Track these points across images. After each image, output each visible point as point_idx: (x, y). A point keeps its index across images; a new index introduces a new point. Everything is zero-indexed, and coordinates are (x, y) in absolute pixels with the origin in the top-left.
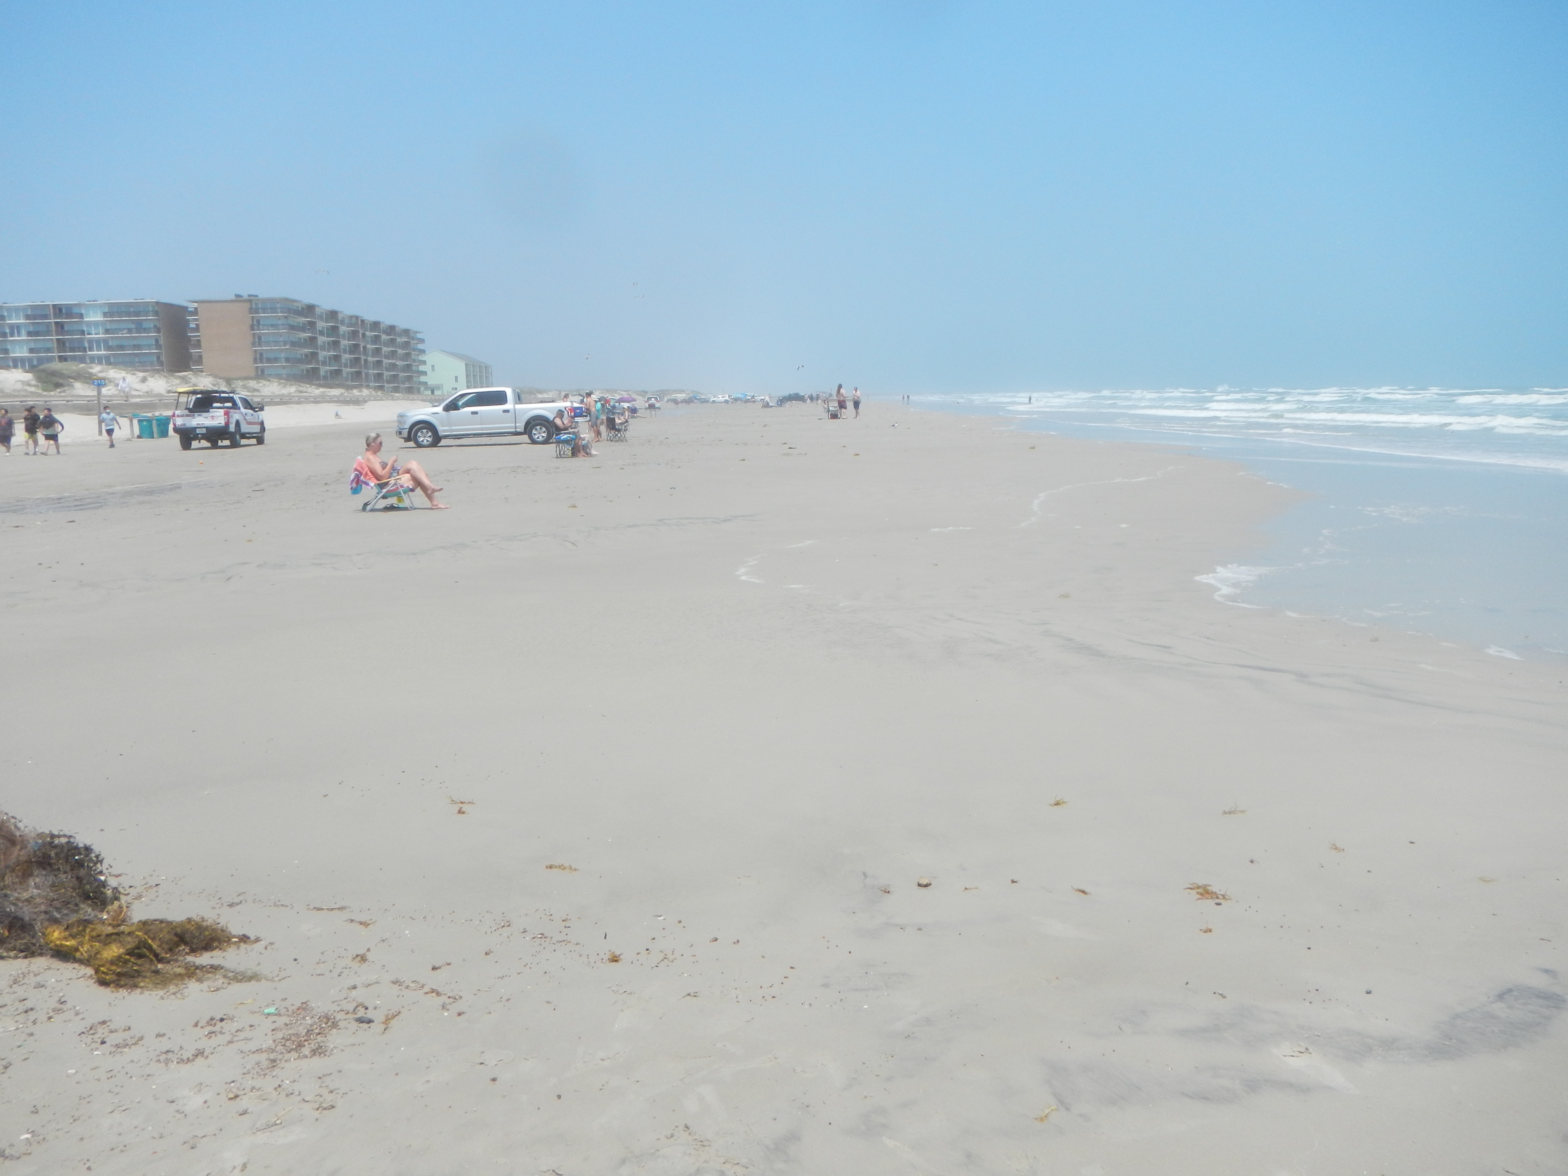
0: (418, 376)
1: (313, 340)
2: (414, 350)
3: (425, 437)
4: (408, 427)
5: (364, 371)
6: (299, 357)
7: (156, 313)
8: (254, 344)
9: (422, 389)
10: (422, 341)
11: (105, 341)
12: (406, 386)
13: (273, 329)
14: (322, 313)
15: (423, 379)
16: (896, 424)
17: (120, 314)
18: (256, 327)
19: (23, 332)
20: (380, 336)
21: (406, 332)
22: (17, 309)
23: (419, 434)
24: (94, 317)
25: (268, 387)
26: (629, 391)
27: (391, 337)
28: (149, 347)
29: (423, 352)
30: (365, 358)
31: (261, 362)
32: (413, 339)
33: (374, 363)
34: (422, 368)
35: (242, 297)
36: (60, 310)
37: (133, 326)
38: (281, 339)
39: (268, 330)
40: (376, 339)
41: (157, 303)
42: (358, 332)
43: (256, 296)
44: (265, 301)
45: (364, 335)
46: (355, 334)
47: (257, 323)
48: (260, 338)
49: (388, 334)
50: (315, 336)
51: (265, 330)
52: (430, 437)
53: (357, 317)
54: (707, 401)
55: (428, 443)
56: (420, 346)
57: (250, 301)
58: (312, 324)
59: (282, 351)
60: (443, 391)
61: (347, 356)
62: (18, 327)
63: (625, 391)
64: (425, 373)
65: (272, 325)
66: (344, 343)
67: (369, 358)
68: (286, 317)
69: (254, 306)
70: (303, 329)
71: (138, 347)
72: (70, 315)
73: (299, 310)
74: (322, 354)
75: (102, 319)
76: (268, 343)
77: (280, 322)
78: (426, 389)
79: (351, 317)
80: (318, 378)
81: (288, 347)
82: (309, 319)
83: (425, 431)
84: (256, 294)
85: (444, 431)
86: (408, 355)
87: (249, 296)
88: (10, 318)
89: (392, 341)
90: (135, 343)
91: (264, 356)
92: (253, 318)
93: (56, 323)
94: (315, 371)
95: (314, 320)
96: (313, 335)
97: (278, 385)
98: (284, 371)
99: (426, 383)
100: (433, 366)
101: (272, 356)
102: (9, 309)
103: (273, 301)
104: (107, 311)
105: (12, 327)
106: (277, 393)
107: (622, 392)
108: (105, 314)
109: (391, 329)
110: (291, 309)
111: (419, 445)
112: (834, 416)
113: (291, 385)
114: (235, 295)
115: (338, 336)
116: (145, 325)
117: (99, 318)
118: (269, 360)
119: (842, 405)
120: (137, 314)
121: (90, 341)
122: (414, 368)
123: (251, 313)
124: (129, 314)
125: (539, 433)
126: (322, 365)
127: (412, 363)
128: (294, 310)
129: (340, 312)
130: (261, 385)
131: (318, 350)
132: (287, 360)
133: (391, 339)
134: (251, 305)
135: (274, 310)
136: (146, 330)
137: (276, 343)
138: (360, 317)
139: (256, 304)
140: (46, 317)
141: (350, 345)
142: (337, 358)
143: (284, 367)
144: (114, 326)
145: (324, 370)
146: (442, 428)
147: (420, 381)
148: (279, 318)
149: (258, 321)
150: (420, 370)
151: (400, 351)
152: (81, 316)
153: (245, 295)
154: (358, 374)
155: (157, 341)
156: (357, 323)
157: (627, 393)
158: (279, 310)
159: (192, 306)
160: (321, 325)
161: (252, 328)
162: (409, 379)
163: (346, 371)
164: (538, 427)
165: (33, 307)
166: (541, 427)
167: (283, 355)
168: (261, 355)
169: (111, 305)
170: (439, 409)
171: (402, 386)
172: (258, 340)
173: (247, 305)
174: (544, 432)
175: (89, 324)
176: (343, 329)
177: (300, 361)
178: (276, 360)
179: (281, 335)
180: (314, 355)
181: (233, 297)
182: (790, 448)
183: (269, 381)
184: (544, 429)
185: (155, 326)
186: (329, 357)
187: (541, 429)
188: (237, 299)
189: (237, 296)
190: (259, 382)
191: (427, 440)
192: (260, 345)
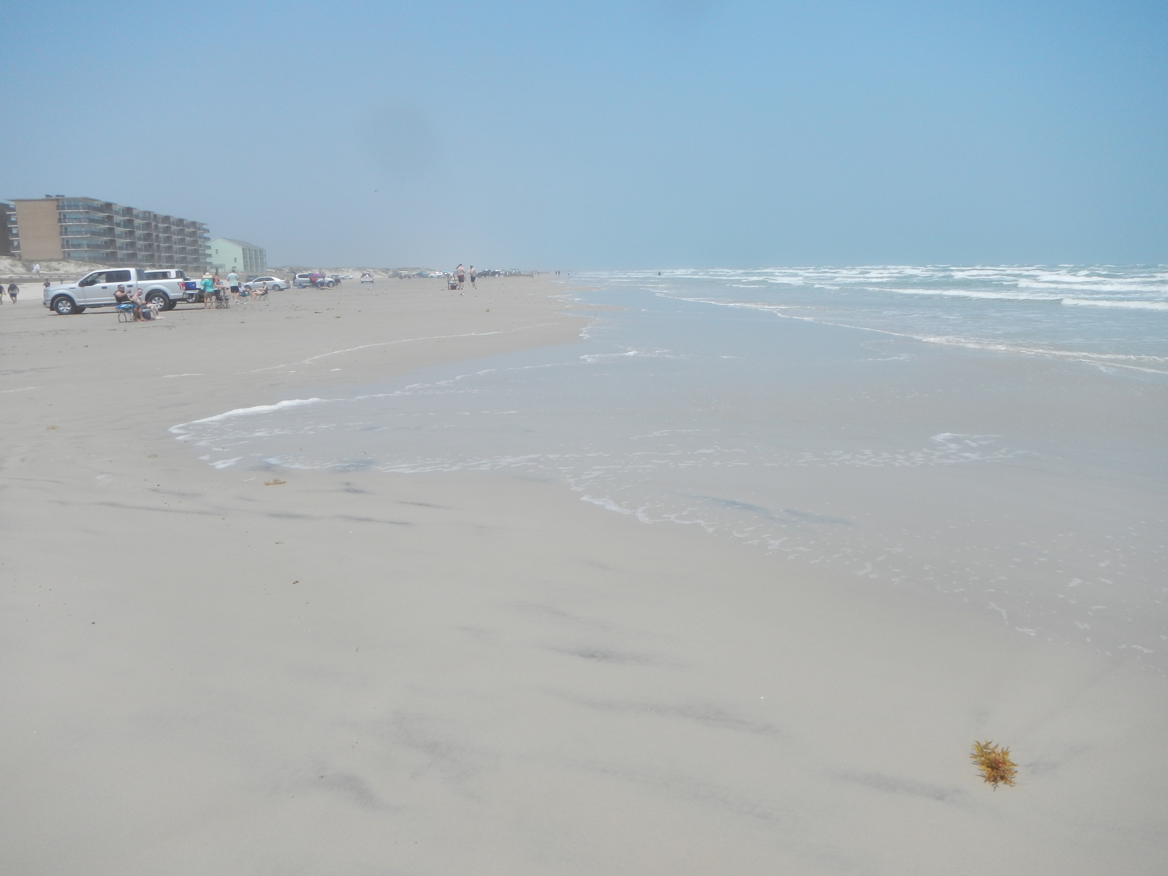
0: (204, 258)
1: (111, 230)
2: (200, 237)
3: (65, 307)
4: (51, 299)
5: (156, 255)
6: (99, 243)
8: (61, 234)
9: (208, 268)
10: (208, 231)
12: (194, 265)
13: (76, 221)
14: (120, 209)
15: (208, 260)
16: (463, 294)
18: (62, 220)
20: (170, 227)
21: (194, 224)
23: (60, 304)
25: (67, 267)
26: (376, 268)
27: (180, 228)
29: (208, 239)
30: (157, 244)
31: (68, 247)
32: (199, 229)
33: (165, 248)
34: (208, 252)
35: (52, 197)
38: (83, 229)
39: (73, 223)
40: (167, 230)
42: (150, 224)
43: (63, 196)
44: (69, 200)
45: (156, 226)
46: (148, 225)
47: (64, 217)
48: (66, 229)
49: (177, 226)
50: (113, 227)
51: (70, 222)
52: (69, 306)
53: (150, 213)
54: (426, 276)
55: (67, 311)
56: (206, 235)
57: (58, 200)
58: (110, 218)
59: (84, 239)
60: (225, 270)
61: (142, 242)
63: (372, 269)
64: (210, 256)
65: (75, 219)
66: (139, 233)
67: (161, 244)
68: (87, 213)
69: (61, 204)
70: (102, 221)
73: (99, 208)
74: (119, 242)
76: (73, 233)
77: (82, 216)
78: (212, 267)
79: (145, 212)
80: (116, 259)
81: (88, 236)
82: (107, 214)
83: (64, 302)
84: (63, 195)
85: (80, 302)
86: (195, 242)
87: (57, 196)
89: (181, 232)
91: (70, 243)
92: (60, 213)
94: (114, 254)
95: (111, 215)
96: (110, 227)
97: (75, 265)
98: (86, 255)
99: (211, 263)
100: (217, 250)
101: (76, 242)
103: (75, 200)
106: (74, 272)
107: (369, 270)
109: (181, 221)
110: (91, 206)
111: (60, 313)
112: (453, 287)
113: (85, 265)
114: (46, 195)
115: (133, 227)
118: (74, 246)
119: (461, 279)
122: (200, 252)
123: (58, 209)
125: (158, 303)
126: (119, 250)
127: (199, 248)
128: (93, 207)
129: (135, 209)
130: (61, 265)
131: (115, 238)
132: (89, 246)
133: (180, 229)
134: (59, 203)
135: (77, 207)
137: (79, 233)
138: (152, 212)
139: (63, 202)
141: (144, 235)
142: (132, 244)
143: (86, 251)
145: (121, 254)
146: (78, 300)
147: (207, 261)
148: (81, 213)
149: (65, 216)
150: (206, 253)
151: (188, 239)
153: (53, 194)
154: (152, 256)
156: (150, 217)
157: (373, 270)
158: (81, 207)
159: (12, 204)
160: (118, 218)
161: (60, 220)
162: (196, 260)
163: (141, 254)
164: (157, 298)
166: (159, 298)
167: (85, 242)
168: (68, 242)
170: (76, 285)
171: (190, 265)
172: (64, 231)
173: (56, 203)
174: (162, 302)
176: (137, 222)
177: (99, 247)
178: (79, 246)
179: (83, 226)
180: (113, 242)
181: (44, 197)
182: (316, 313)
183: (68, 262)
184: (161, 300)
186: (126, 243)
187: (159, 299)
188: (47, 198)
189: (48, 196)
190: (59, 264)
191: (67, 309)
192: (66, 234)
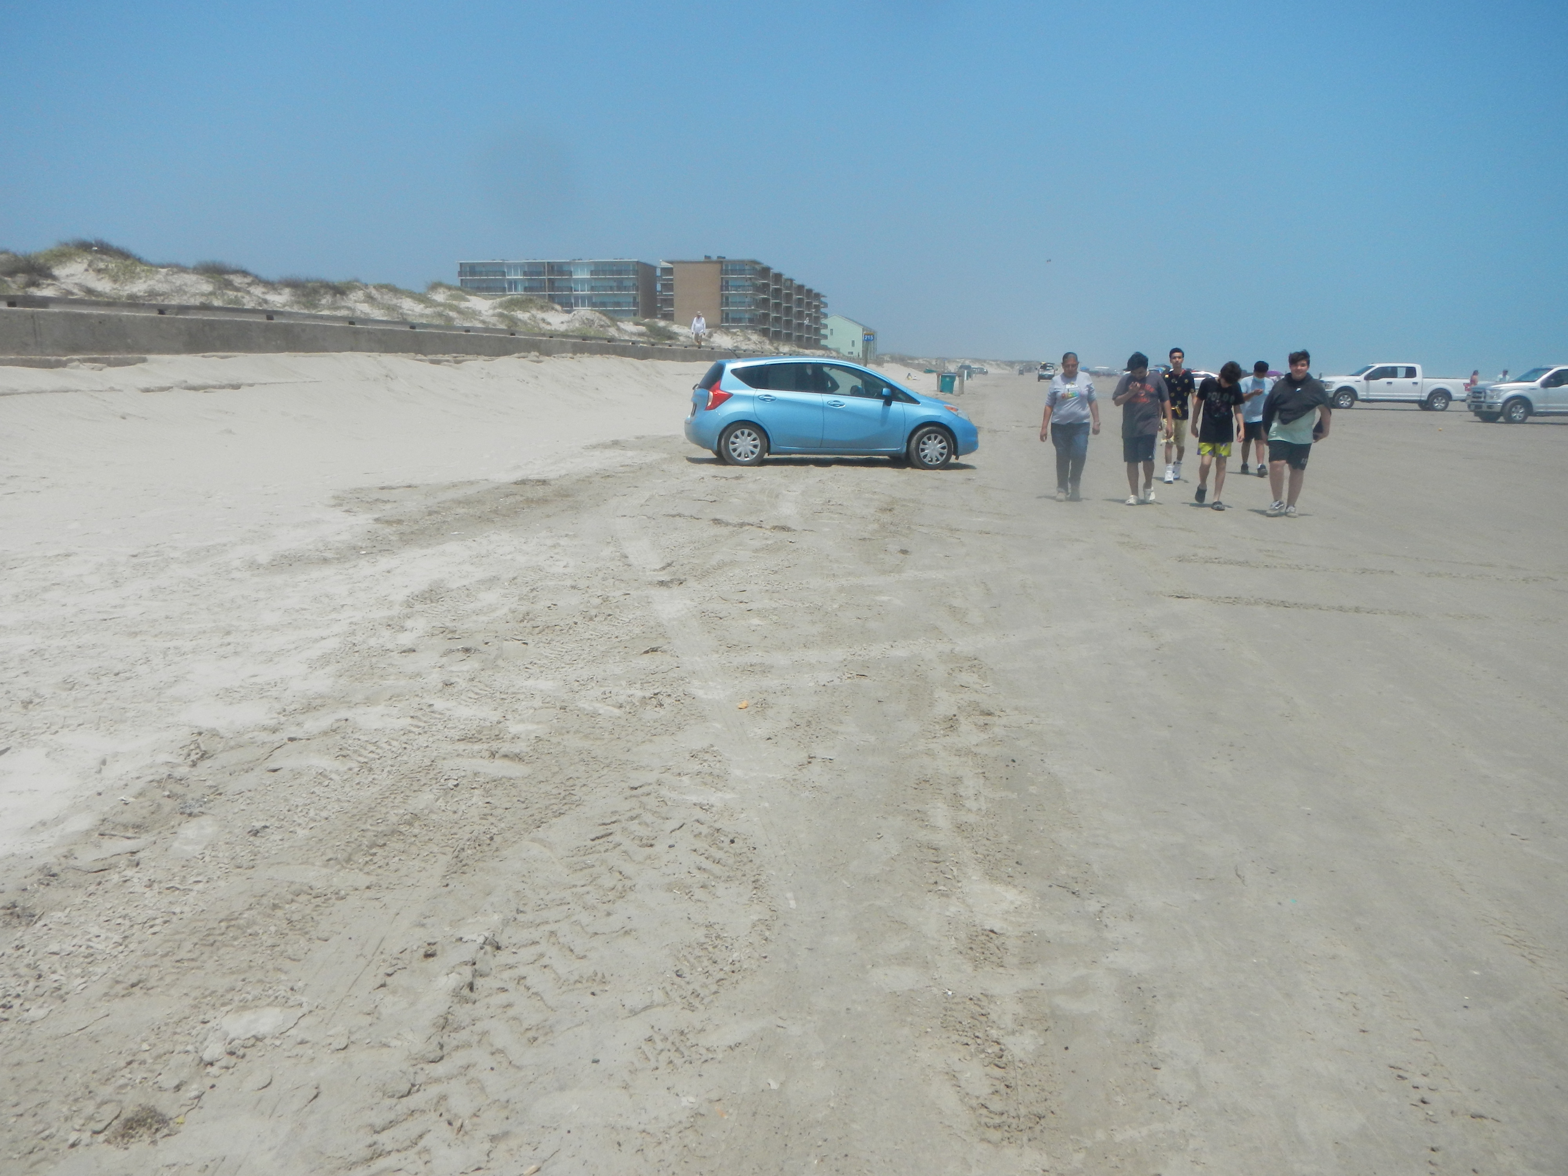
1: (766, 301)
2: (820, 313)
7: (636, 272)
8: (722, 305)
10: (826, 305)
11: (590, 298)
13: (740, 290)
17: (604, 272)
18: (724, 288)
19: (520, 287)
22: (516, 266)
24: (582, 275)
27: (808, 300)
28: (628, 304)
29: (825, 315)
32: (820, 302)
34: (823, 332)
35: (711, 258)
36: (553, 267)
37: (615, 284)
38: (747, 300)
39: (735, 291)
40: (801, 301)
41: (638, 262)
42: (791, 294)
43: (724, 258)
44: (733, 263)
45: (794, 297)
46: (789, 296)
47: (726, 284)
48: (727, 299)
49: (807, 297)
51: (733, 291)
56: (823, 310)
57: (721, 262)
58: (766, 286)
59: (746, 311)
62: (516, 282)
64: (825, 337)
65: (739, 286)
66: (784, 305)
68: (751, 278)
69: (723, 268)
70: (762, 290)
71: (618, 304)
72: (561, 272)
73: (758, 272)
75: (589, 277)
76: (734, 304)
77: (747, 284)
82: (765, 281)
84: (723, 256)
86: (818, 318)
87: (718, 257)
88: (509, 274)
89: (810, 305)
90: (616, 300)
91: (730, 316)
92: (722, 278)
93: (549, 279)
96: (767, 296)
100: (833, 331)
101: (737, 316)
102: (509, 266)
103: (742, 262)
104: (593, 269)
105: (510, 282)
108: (592, 273)
109: (810, 292)
110: (754, 271)
114: (705, 256)
115: (781, 298)
116: (627, 283)
117: (586, 276)
120: (619, 272)
121: (577, 298)
123: (721, 274)
124: (612, 272)
127: (819, 327)
134: (720, 267)
135: (742, 271)
136: (626, 288)
137: (742, 303)
139: (727, 266)
140: (539, 274)
141: (786, 308)
144: (599, 284)
148: (746, 280)
149: (727, 282)
151: (813, 314)
152: (570, 273)
153: (714, 257)
155: (635, 298)
156: (791, 286)
158: (746, 272)
160: (772, 286)
161: (721, 288)
165: (530, 264)
167: (747, 316)
168: (727, 314)
169: (596, 264)
172: (725, 301)
173: (717, 267)
175: (576, 281)
176: (784, 291)
179: (746, 295)
181: (702, 259)
185: (634, 285)
188: (707, 260)
189: (707, 257)
192: (727, 305)
